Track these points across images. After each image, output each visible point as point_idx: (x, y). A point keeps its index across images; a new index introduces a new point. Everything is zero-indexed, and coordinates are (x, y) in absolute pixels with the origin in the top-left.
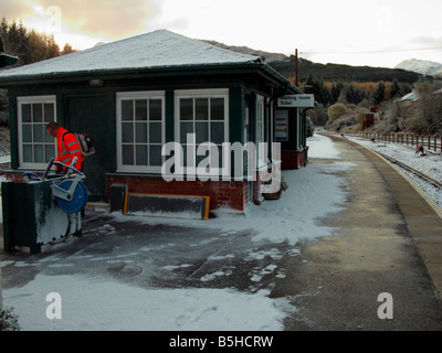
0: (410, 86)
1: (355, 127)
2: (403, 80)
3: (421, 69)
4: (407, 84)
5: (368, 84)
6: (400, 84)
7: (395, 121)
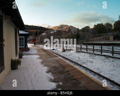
0: (44, 31)
1: (31, 41)
2: (42, 30)
3: (46, 27)
4: (43, 31)
5: (33, 30)
6: (41, 31)
7: (41, 40)
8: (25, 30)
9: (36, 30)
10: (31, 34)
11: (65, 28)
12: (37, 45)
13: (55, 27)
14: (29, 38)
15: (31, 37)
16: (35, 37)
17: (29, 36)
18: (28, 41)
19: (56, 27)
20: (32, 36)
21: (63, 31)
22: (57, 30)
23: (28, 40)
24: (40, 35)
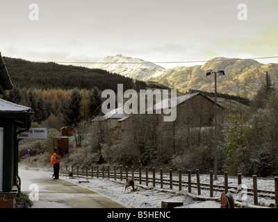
1: (41, 157)
5: (55, 91)
7: (97, 148)
8: (7, 92)
9: (70, 92)
10: (40, 113)
11: (241, 78)
12: (74, 181)
13: (183, 73)
14: (31, 136)
15: (40, 134)
16: (65, 132)
17: (27, 126)
18: (25, 153)
19: (189, 71)
20: (50, 126)
21: (226, 97)
22: (192, 91)
23: (21, 147)
24: (96, 119)
